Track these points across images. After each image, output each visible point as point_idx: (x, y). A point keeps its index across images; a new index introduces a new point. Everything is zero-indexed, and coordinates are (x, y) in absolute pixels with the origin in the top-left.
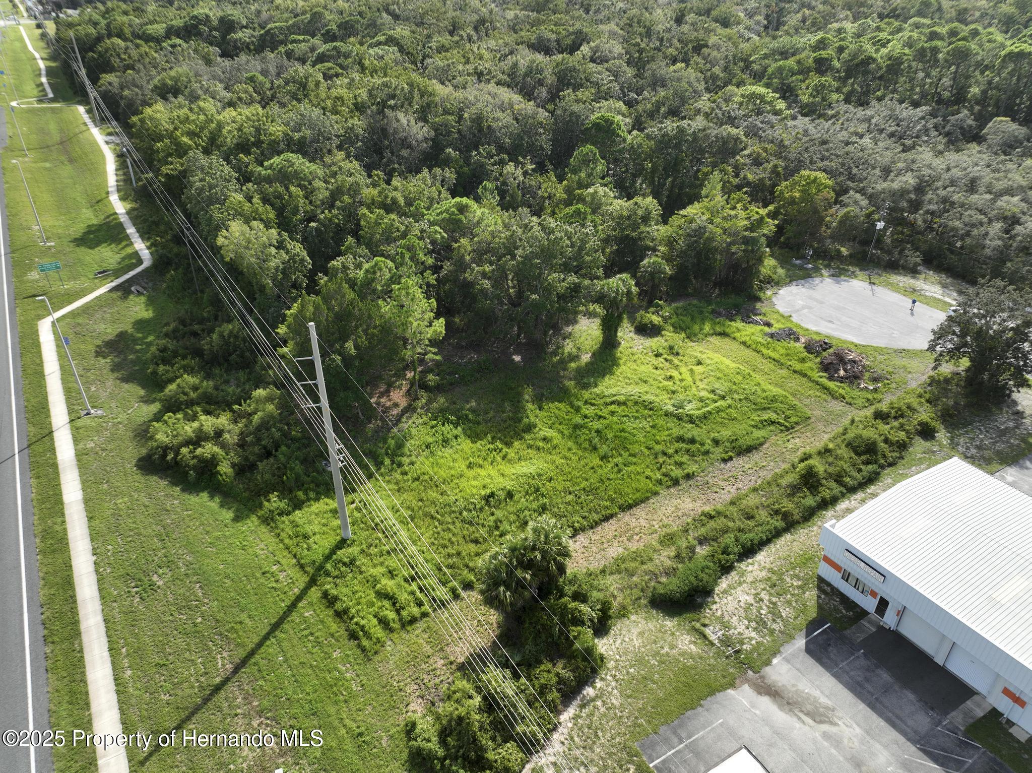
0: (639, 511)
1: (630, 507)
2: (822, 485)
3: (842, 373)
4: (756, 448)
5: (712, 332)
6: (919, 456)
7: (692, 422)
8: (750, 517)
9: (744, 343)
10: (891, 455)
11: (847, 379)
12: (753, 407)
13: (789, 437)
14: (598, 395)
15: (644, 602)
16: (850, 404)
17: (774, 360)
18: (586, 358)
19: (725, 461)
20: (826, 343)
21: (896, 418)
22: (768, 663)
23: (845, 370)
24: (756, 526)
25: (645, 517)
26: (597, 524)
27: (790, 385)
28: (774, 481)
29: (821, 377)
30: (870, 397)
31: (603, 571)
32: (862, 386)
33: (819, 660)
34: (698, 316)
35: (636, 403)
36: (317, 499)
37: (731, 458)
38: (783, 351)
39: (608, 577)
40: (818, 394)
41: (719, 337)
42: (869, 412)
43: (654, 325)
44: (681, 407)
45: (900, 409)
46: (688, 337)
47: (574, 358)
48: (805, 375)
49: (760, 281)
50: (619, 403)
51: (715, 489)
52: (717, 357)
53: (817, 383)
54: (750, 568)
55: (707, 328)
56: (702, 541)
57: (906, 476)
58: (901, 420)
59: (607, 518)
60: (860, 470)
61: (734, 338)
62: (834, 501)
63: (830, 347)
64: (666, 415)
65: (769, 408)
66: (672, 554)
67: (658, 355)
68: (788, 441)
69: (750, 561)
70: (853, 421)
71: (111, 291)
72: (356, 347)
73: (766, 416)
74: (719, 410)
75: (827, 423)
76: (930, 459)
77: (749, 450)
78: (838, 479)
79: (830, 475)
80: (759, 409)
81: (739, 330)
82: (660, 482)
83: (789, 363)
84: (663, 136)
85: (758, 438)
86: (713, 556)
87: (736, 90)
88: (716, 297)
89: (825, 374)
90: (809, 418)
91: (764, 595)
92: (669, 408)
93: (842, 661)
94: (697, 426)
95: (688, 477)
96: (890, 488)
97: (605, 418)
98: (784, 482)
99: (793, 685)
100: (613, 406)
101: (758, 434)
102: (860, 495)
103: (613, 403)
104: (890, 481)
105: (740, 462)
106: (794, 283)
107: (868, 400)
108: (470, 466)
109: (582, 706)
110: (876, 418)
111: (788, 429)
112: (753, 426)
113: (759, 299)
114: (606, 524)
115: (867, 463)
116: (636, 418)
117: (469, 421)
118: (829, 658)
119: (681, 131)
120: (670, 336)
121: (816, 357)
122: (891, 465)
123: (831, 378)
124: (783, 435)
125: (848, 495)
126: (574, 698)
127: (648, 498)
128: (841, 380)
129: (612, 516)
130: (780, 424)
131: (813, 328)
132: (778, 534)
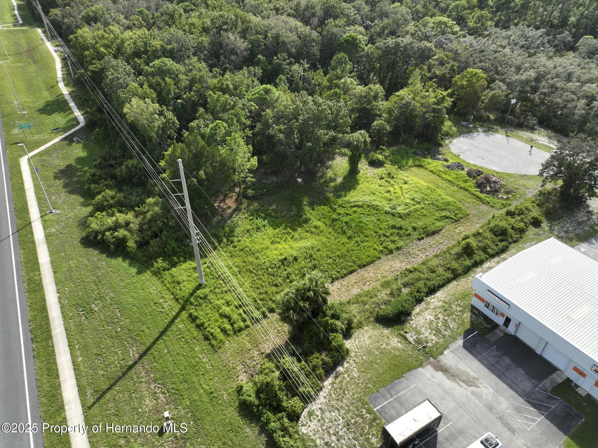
0: (370, 268)
1: (364, 266)
2: (475, 254)
3: (488, 189)
4: (437, 232)
5: (413, 164)
6: (531, 237)
7: (401, 217)
8: (433, 272)
9: (432, 171)
10: (515, 236)
11: (491, 192)
12: (436, 208)
13: (456, 226)
14: (346, 202)
15: (372, 319)
16: (493, 207)
17: (449, 181)
18: (339, 180)
19: (419, 239)
20: (479, 171)
21: (519, 215)
22: (442, 353)
23: (490, 187)
24: (437, 277)
25: (373, 271)
26: (345, 275)
27: (458, 196)
28: (448, 251)
29: (476, 191)
30: (504, 203)
31: (349, 302)
32: (500, 196)
33: (470, 352)
34: (405, 155)
35: (369, 206)
36: (185, 262)
37: (423, 238)
38: (454, 176)
39: (352, 305)
40: (474, 201)
41: (417, 168)
42: (504, 211)
43: (379, 161)
44: (395, 209)
45: (521, 210)
46: (399, 168)
47: (333, 180)
48: (467, 190)
49: (442, 135)
50: (359, 206)
51: (414, 256)
52: (416, 179)
53: (474, 195)
54: (433, 300)
55: (410, 162)
56: (405, 285)
57: (524, 248)
58: (522, 216)
59: (351, 272)
60: (497, 245)
61: (426, 169)
62: (482, 262)
63: (482, 174)
64: (386, 213)
65: (445, 209)
66: (388, 293)
67: (381, 178)
68: (456, 228)
69: (433, 296)
70: (494, 217)
71: (62, 140)
72: (206, 174)
73: (443, 214)
74: (416, 211)
75: (479, 218)
76: (537, 238)
77: (434, 233)
78: (484, 250)
79: (480, 248)
80: (439, 210)
81: (429, 164)
82: (382, 252)
83: (458, 183)
84: (386, 47)
85: (439, 227)
86: (412, 294)
87: (430, 19)
88: (416, 144)
89: (479, 190)
90: (469, 215)
91: (440, 316)
92: (388, 209)
93: (484, 352)
94: (404, 219)
95: (398, 249)
96: (514, 255)
97: (350, 215)
98: (453, 252)
99: (456, 366)
100: (355, 208)
101: (439, 224)
102: (496, 259)
103: (355, 206)
104: (514, 251)
105: (428, 241)
106: (462, 136)
107: (503, 204)
108: (273, 243)
109: (336, 377)
110: (507, 215)
111: (456, 221)
112: (436, 220)
113: (441, 145)
114: (350, 276)
115: (501, 241)
116: (368, 215)
117: (272, 216)
118: (476, 351)
119: (397, 44)
120: (389, 167)
121: (474, 179)
122: (515, 242)
123: (482, 192)
124: (453, 225)
125: (490, 259)
126: (332, 373)
127: (374, 261)
128: (488, 193)
129: (354, 271)
130: (452, 218)
131: (472, 162)
132: (449, 281)
